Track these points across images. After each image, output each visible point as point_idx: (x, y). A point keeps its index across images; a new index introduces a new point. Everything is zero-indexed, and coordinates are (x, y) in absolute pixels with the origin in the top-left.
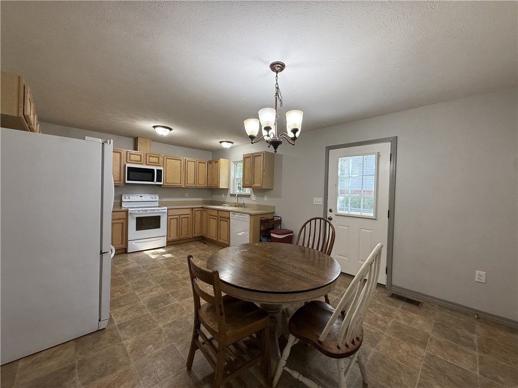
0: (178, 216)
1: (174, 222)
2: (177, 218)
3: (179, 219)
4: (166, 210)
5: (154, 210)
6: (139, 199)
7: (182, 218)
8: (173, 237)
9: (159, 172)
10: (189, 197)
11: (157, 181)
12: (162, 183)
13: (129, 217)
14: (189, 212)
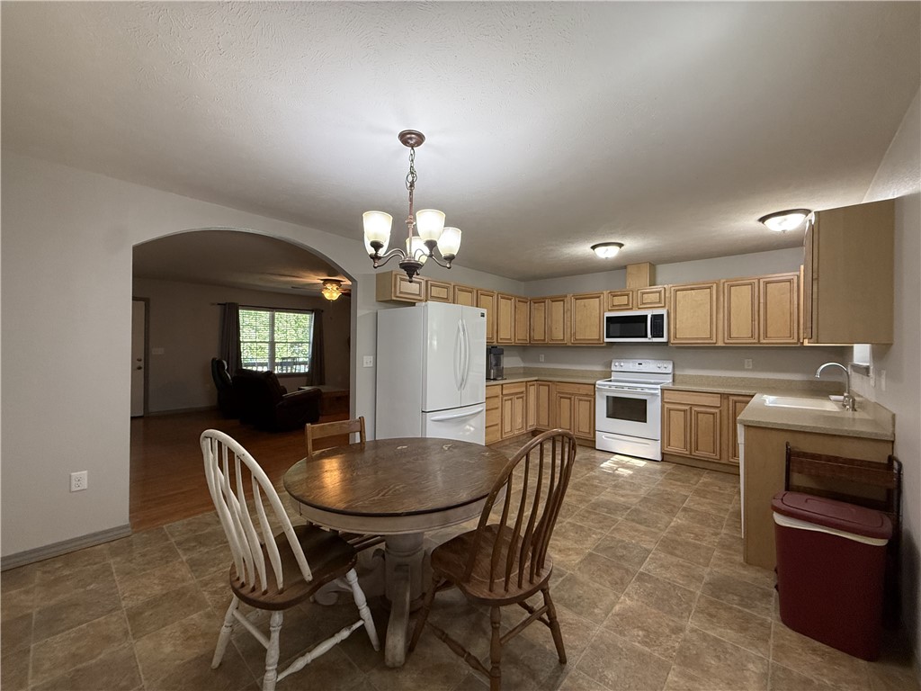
0: (687, 408)
1: (678, 419)
2: (684, 411)
3: (691, 414)
4: (659, 392)
5: (636, 388)
6: (636, 368)
7: (698, 413)
8: (677, 447)
9: (658, 319)
10: (754, 369)
11: (653, 336)
12: (664, 340)
13: (597, 393)
14: (716, 401)
